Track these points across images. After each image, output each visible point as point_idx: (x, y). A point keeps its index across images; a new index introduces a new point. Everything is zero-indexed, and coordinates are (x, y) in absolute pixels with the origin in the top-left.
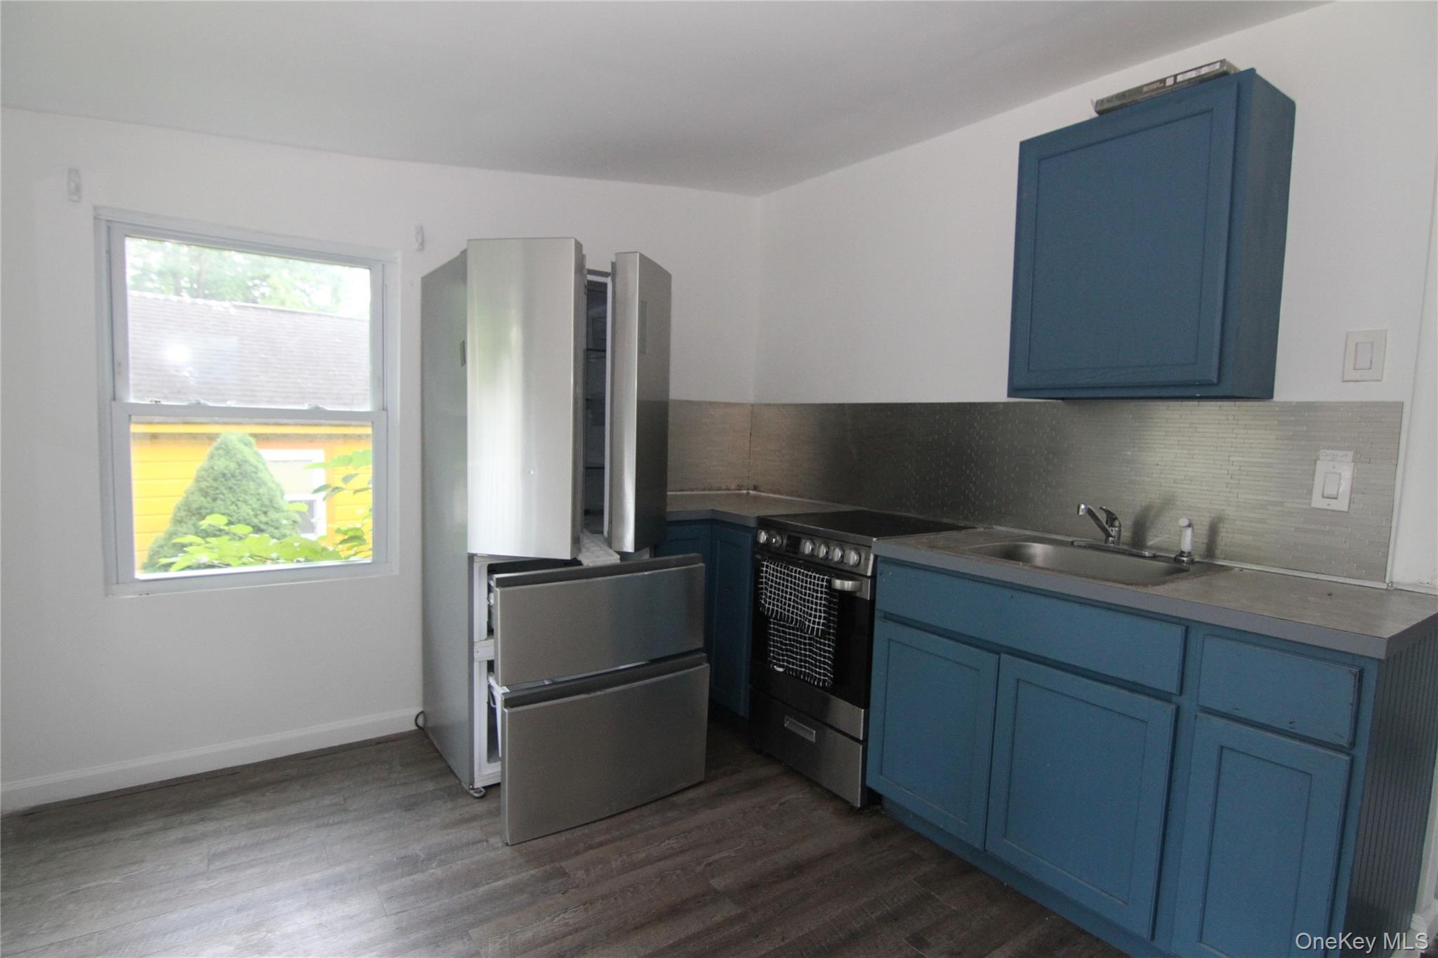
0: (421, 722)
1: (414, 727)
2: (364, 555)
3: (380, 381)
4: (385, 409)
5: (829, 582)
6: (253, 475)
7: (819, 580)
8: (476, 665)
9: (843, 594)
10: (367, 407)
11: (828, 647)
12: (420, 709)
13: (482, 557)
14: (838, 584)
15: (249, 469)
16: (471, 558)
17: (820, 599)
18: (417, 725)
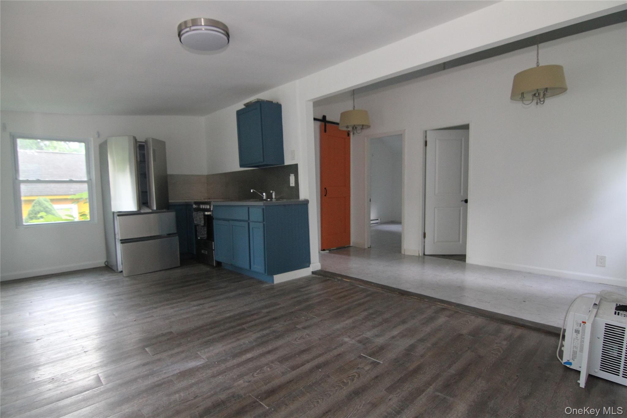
0: (106, 263)
1: (104, 265)
2: (88, 218)
3: (89, 172)
4: (91, 180)
5: (204, 213)
6: (50, 212)
7: (202, 213)
8: (117, 240)
9: (208, 215)
10: (86, 179)
11: (206, 229)
12: (106, 260)
13: (116, 212)
14: (206, 213)
15: (48, 210)
16: (114, 213)
17: (202, 217)
18: (105, 264)
